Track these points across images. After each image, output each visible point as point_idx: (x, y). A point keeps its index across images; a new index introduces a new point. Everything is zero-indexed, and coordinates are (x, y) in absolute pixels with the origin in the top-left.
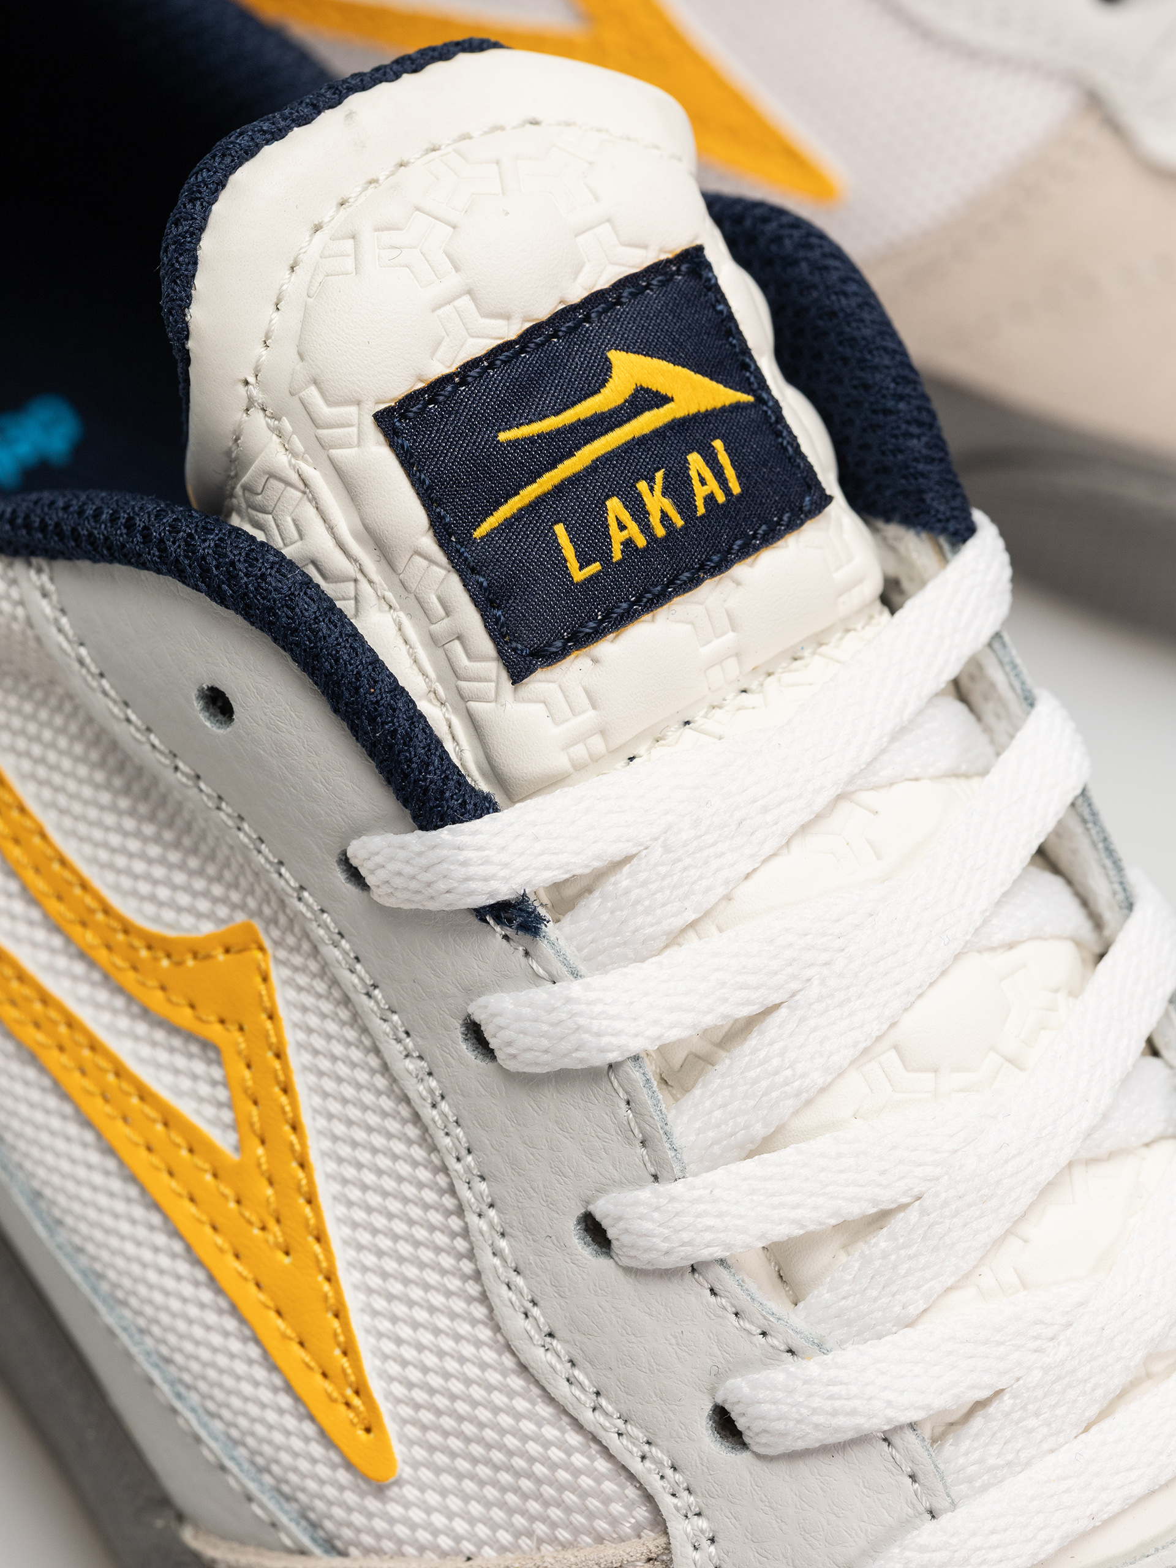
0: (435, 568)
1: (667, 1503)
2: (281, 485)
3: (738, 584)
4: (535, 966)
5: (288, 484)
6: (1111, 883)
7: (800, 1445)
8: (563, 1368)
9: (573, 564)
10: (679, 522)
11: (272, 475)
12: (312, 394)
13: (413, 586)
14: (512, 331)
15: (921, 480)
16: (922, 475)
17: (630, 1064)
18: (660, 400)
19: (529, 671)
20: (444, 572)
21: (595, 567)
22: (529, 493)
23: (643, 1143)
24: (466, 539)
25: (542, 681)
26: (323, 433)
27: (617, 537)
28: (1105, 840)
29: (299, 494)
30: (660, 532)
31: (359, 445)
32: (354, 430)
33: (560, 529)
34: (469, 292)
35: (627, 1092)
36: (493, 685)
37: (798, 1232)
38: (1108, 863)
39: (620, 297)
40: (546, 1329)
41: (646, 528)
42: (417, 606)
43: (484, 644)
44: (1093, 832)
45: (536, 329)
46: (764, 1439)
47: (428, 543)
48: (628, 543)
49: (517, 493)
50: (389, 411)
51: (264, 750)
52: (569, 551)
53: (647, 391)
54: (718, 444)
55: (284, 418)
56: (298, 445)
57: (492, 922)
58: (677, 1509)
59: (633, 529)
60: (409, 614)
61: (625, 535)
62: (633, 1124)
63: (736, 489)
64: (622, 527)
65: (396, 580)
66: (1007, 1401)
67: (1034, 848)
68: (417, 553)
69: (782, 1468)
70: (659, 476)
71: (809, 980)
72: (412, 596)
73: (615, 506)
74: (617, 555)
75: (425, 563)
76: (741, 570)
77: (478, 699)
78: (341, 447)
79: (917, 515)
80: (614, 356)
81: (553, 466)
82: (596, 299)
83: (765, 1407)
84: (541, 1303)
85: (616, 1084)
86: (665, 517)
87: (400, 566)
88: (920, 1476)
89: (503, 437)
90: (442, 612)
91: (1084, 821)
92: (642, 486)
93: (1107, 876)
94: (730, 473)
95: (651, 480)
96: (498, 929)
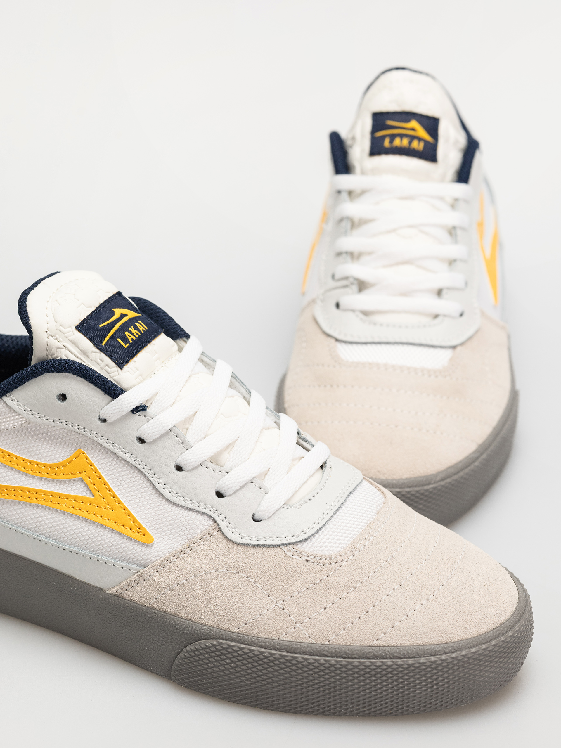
0: (97, 354)
1: (214, 516)
2: (60, 349)
3: (154, 345)
4: (148, 417)
5: (61, 348)
6: (245, 389)
7: (237, 488)
8: (182, 499)
9: (124, 345)
10: (140, 334)
11: (58, 348)
12: (61, 328)
13: (94, 359)
14: (94, 309)
15: (176, 329)
16: (176, 328)
17: (174, 427)
18: (126, 315)
19: (123, 366)
20: (99, 354)
21: (128, 344)
22: (110, 335)
23: (182, 443)
24: (101, 346)
25: (126, 367)
26: (65, 335)
27: (130, 339)
28: (240, 381)
29: (64, 350)
30: (137, 336)
31: (74, 335)
32: (72, 332)
33: (118, 339)
34: (82, 304)
35: (175, 434)
36: (117, 372)
37: (219, 450)
38: (243, 385)
39: (109, 301)
40: (175, 493)
41: (134, 336)
42: (96, 363)
43: (112, 364)
44: (238, 379)
45: (97, 308)
46: (229, 490)
47: (94, 349)
48: (132, 339)
49: (107, 335)
50: (77, 326)
51: (76, 401)
52: (122, 343)
53: (123, 314)
54: (139, 321)
55: (57, 335)
56: (61, 339)
57: (136, 413)
58: (216, 515)
59: (132, 337)
60: (94, 366)
61: (131, 338)
62: (179, 440)
63: (147, 329)
64: (130, 336)
65: (89, 359)
66: (271, 470)
67: (231, 376)
68: (92, 352)
69: (234, 496)
70: (132, 327)
71: (201, 405)
72: (94, 362)
73: (127, 333)
74: (131, 342)
75: (95, 353)
76: (153, 342)
77: (115, 376)
78: (70, 336)
79: (178, 336)
80: (113, 309)
81: (112, 329)
82: (105, 302)
83: (227, 483)
84: (173, 488)
85: (173, 433)
86: (137, 333)
87: (90, 356)
88: (262, 487)
89: (101, 326)
90: (102, 362)
91: (235, 378)
92: (130, 329)
93: (243, 388)
94: (144, 325)
95: (131, 328)
96: (137, 414)
